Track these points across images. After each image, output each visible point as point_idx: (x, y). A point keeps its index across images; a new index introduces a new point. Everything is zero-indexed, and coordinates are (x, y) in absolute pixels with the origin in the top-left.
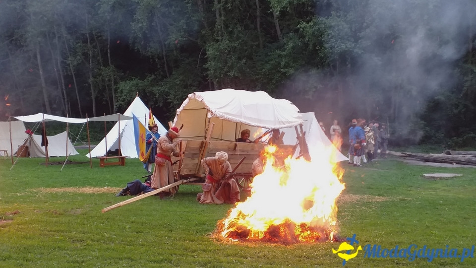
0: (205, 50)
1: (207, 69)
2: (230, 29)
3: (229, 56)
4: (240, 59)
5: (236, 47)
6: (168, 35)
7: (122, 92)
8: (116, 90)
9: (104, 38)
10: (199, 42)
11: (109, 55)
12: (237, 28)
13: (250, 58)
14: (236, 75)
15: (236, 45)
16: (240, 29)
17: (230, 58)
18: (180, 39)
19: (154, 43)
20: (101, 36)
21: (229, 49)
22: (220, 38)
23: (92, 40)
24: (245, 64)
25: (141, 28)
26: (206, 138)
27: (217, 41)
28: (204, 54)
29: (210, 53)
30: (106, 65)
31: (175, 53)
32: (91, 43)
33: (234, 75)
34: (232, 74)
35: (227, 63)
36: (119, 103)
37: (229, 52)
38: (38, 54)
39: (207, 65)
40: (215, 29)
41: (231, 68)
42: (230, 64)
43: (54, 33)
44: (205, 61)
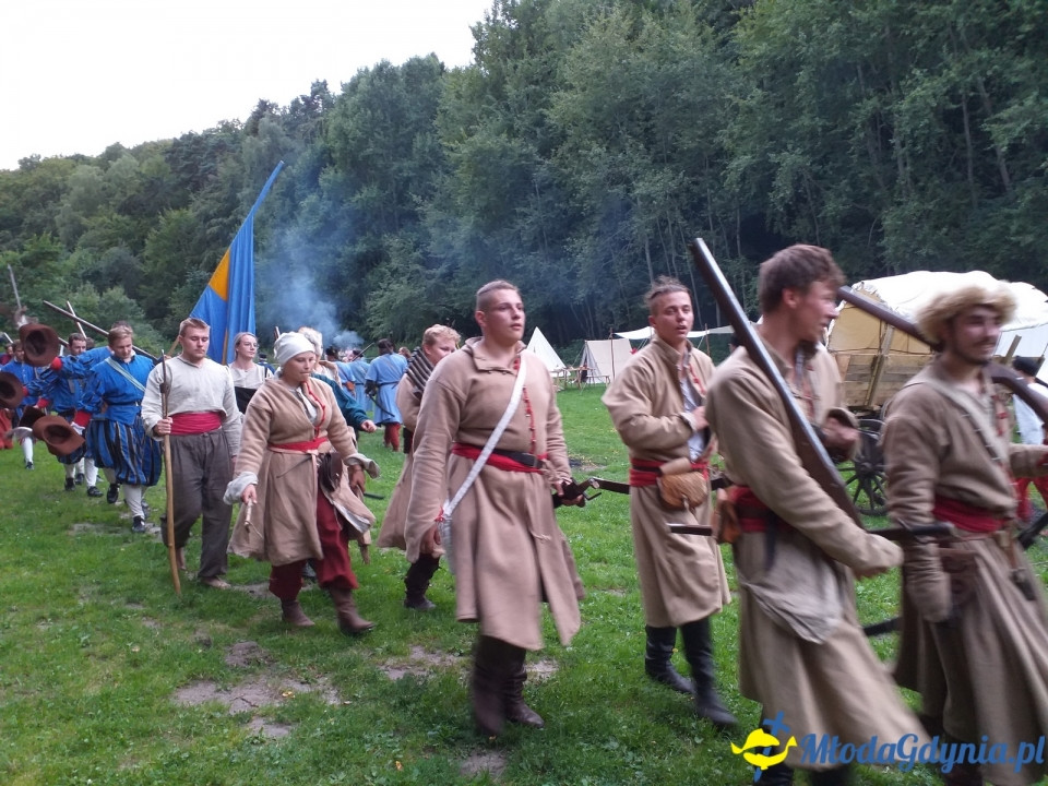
0: (880, 221)
1: (883, 249)
2: (921, 184)
3: (918, 226)
4: (937, 228)
5: (931, 211)
6: (823, 204)
7: (755, 291)
8: (747, 289)
9: (731, 219)
10: (870, 209)
11: (738, 242)
12: (932, 182)
13: (955, 225)
14: (931, 252)
15: (930, 207)
16: (937, 182)
17: (921, 228)
18: (841, 207)
19: (802, 217)
20: (726, 218)
21: (918, 214)
22: (904, 199)
23: (716, 223)
24: (946, 234)
25: (783, 199)
26: (880, 349)
27: (899, 204)
28: (879, 225)
29: (888, 223)
30: (734, 256)
31: (833, 229)
32: (714, 229)
33: (927, 254)
34: (923, 252)
35: (915, 236)
36: (751, 308)
37: (920, 218)
38: (647, 250)
39: (883, 242)
40: (896, 187)
41: (923, 243)
42: (919, 238)
43: (666, 221)
44: (879, 236)
